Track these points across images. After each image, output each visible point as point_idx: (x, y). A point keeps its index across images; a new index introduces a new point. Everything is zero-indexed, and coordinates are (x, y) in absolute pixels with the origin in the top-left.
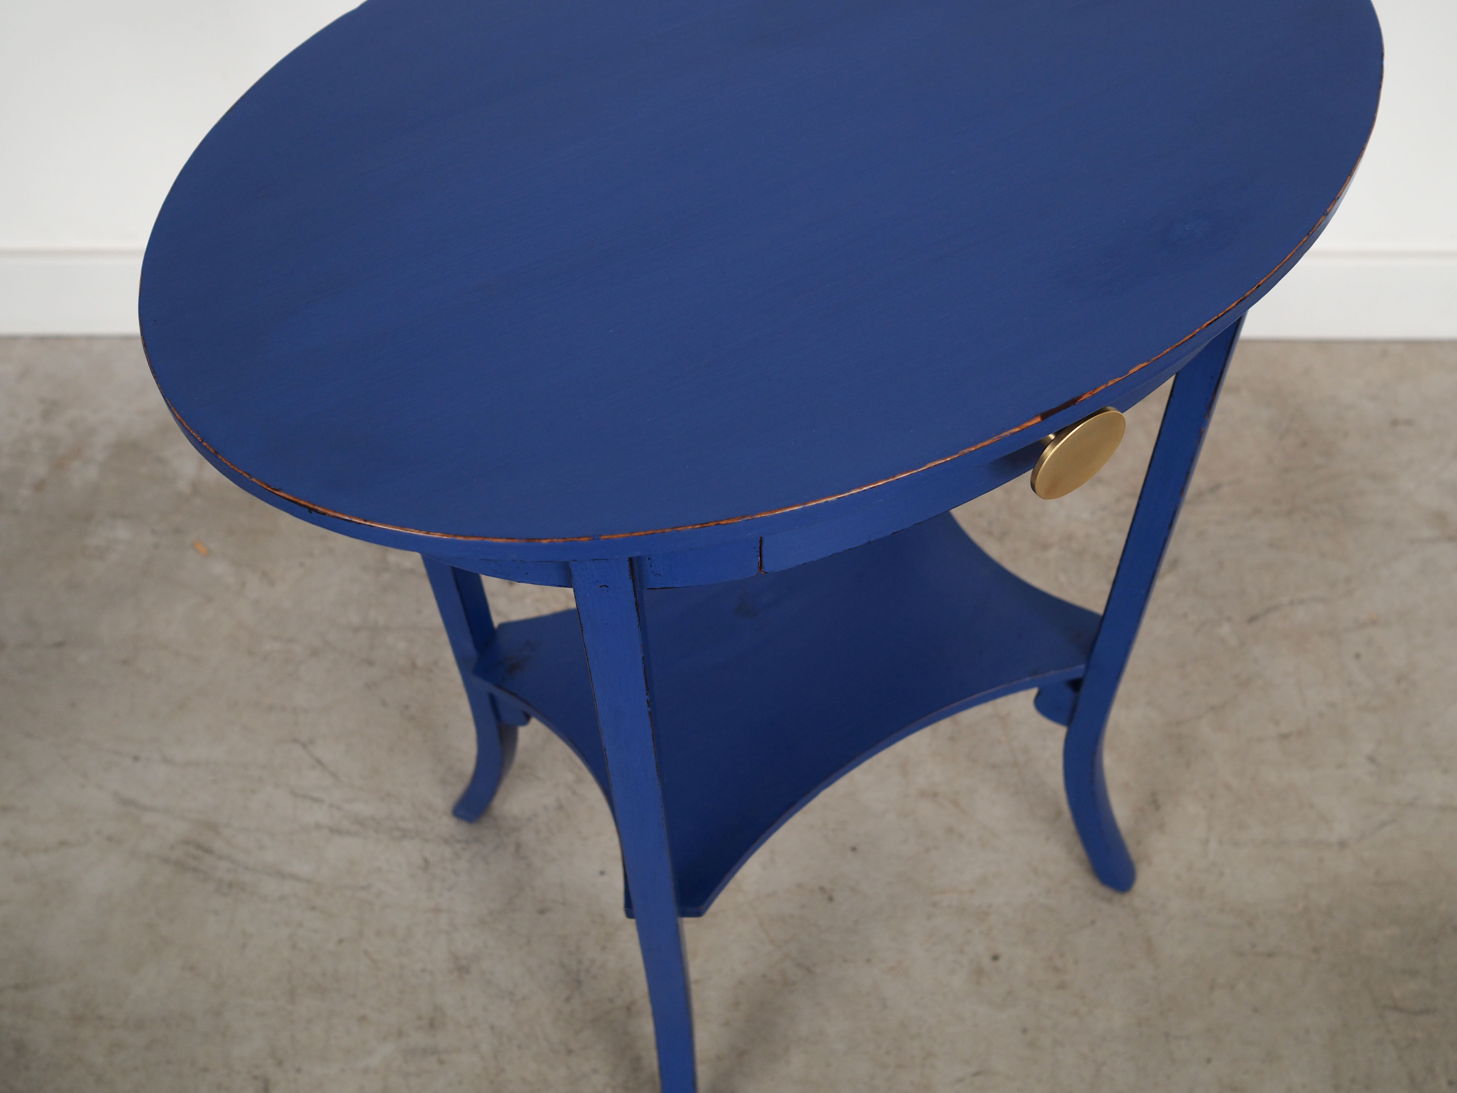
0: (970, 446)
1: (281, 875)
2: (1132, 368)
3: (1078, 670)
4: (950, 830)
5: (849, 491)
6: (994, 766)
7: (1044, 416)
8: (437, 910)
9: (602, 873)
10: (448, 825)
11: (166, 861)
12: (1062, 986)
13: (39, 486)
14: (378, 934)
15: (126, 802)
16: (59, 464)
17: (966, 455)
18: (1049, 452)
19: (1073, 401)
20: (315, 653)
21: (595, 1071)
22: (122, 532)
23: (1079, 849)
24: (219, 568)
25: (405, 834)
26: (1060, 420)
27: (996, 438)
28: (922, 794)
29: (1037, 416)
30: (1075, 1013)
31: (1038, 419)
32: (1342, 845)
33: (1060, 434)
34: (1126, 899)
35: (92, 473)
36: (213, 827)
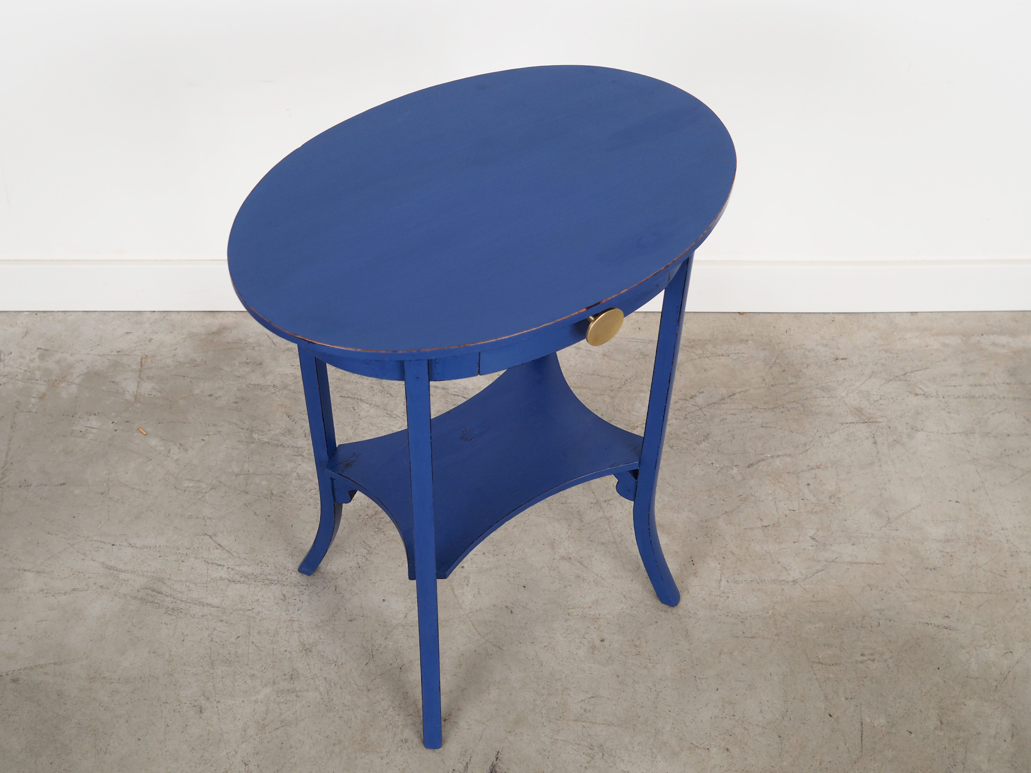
0: (558, 318)
1: (202, 604)
2: (622, 291)
3: (635, 465)
4: (578, 577)
5: (513, 334)
6: (603, 544)
7: (588, 308)
8: (292, 621)
9: (384, 600)
10: (296, 577)
11: (135, 598)
12: (639, 654)
13: (42, 397)
14: (259, 633)
15: (109, 568)
16: (53, 385)
17: (557, 322)
18: (592, 325)
19: (599, 303)
20: (213, 488)
21: (383, 699)
22: (94, 423)
23: (650, 586)
24: (154, 442)
25: (271, 582)
26: (595, 310)
27: (568, 316)
28: (563, 558)
29: (584, 308)
30: (646, 667)
31: (585, 310)
32: (795, 582)
33: (596, 316)
34: (675, 610)
35: (73, 389)
36: (162, 580)
